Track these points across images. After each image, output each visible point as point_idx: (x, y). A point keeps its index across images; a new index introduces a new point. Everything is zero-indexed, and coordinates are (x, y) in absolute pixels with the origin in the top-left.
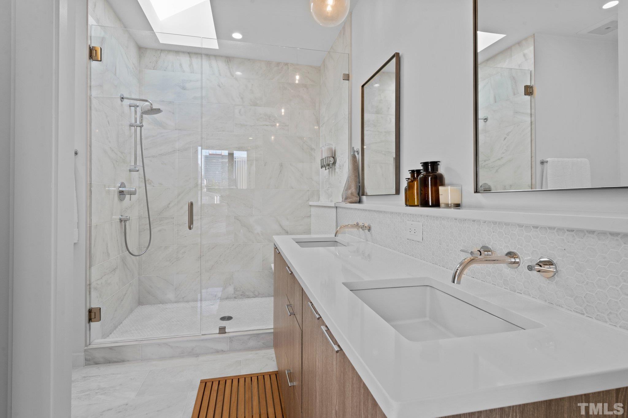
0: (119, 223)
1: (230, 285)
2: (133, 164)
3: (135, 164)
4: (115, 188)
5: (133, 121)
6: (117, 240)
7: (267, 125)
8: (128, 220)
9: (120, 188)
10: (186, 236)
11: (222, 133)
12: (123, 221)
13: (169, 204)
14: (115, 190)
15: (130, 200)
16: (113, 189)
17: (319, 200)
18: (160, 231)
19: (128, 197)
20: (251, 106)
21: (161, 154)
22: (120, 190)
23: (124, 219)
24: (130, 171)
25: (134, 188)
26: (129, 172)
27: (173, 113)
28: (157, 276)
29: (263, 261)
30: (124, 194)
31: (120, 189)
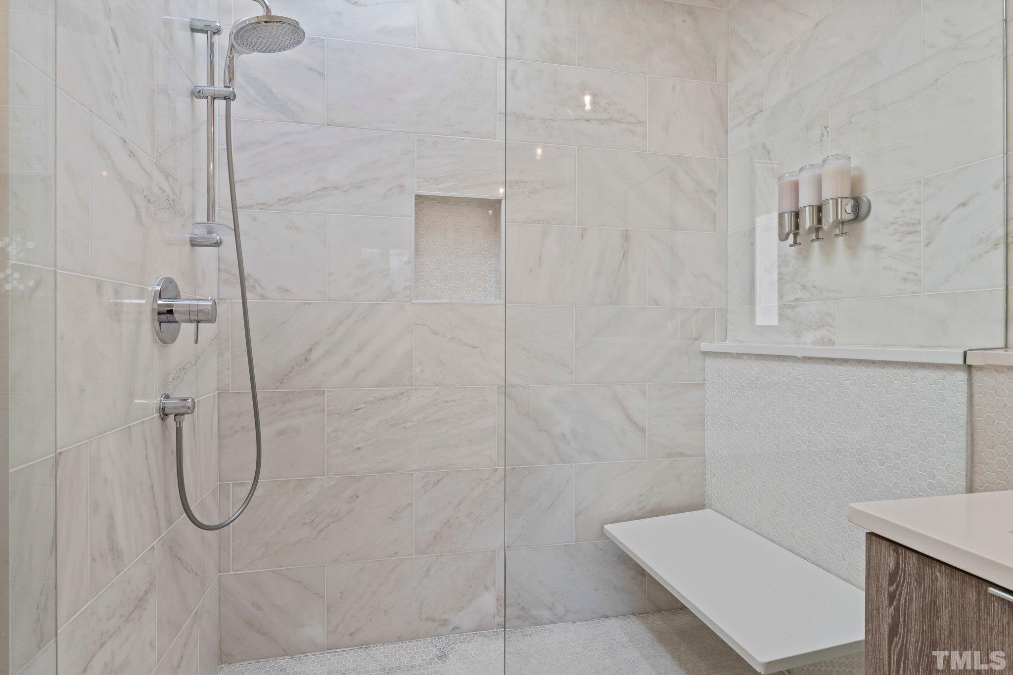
0: (158, 422)
1: (487, 588)
2: (202, 217)
3: (208, 220)
4: (141, 297)
5: (202, 81)
6: (152, 488)
7: (587, 120)
8: (191, 410)
9: (160, 298)
10: (359, 448)
11: (463, 139)
12: (172, 417)
13: (311, 350)
14: (140, 305)
15: (196, 342)
16: (133, 301)
17: (725, 338)
18: (282, 433)
19: (187, 329)
20: (544, 62)
21: (285, 199)
22: (159, 305)
23: (175, 408)
24: (193, 245)
25: (208, 300)
26: (188, 247)
27: (321, 74)
28: (274, 572)
29: (577, 515)
30: (176, 322)
31: (160, 302)
